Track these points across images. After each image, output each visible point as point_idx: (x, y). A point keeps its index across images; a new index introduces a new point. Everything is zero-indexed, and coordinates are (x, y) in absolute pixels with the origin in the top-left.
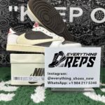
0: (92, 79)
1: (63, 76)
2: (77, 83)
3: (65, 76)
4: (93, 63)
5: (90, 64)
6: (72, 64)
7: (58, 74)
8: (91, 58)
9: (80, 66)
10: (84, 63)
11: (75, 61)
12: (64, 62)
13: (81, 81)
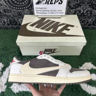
0: (61, 11)
5: (61, 2)
6: (49, 3)
7: (42, 8)
9: (55, 3)
10: (57, 2)
12: (45, 1)
13: (54, 12)
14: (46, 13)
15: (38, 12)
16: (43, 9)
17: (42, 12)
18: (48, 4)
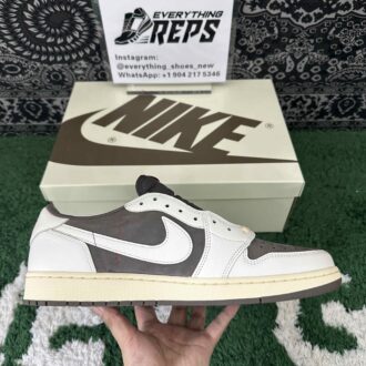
0: (211, 66)
1: (148, 62)
2: (179, 75)
4: (212, 33)
5: (208, 36)
7: (138, 59)
8: (209, 22)
10: (193, 34)
11: (174, 31)
12: (149, 33)
13: (187, 71)
14: (155, 76)
15: (124, 70)
16: (143, 62)
17: (141, 71)
18: (161, 41)
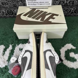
0: (48, 2)
2: (41, 4)
3: (35, 2)
7: (32, 1)
14: (36, 5)
15: (29, 4)
